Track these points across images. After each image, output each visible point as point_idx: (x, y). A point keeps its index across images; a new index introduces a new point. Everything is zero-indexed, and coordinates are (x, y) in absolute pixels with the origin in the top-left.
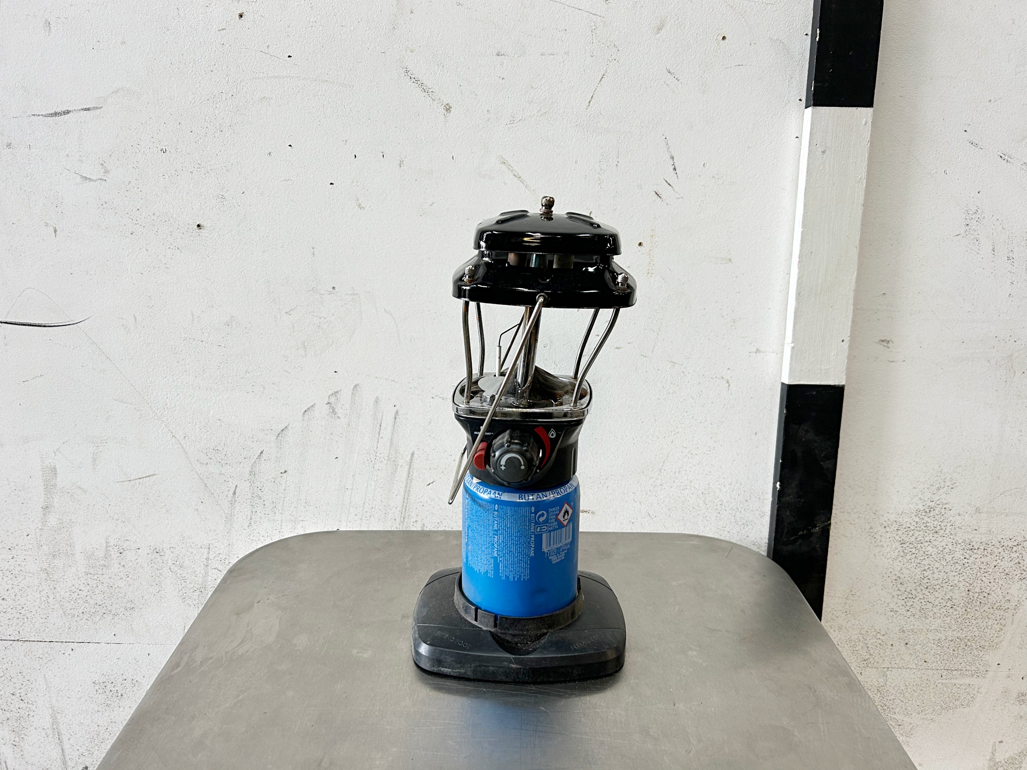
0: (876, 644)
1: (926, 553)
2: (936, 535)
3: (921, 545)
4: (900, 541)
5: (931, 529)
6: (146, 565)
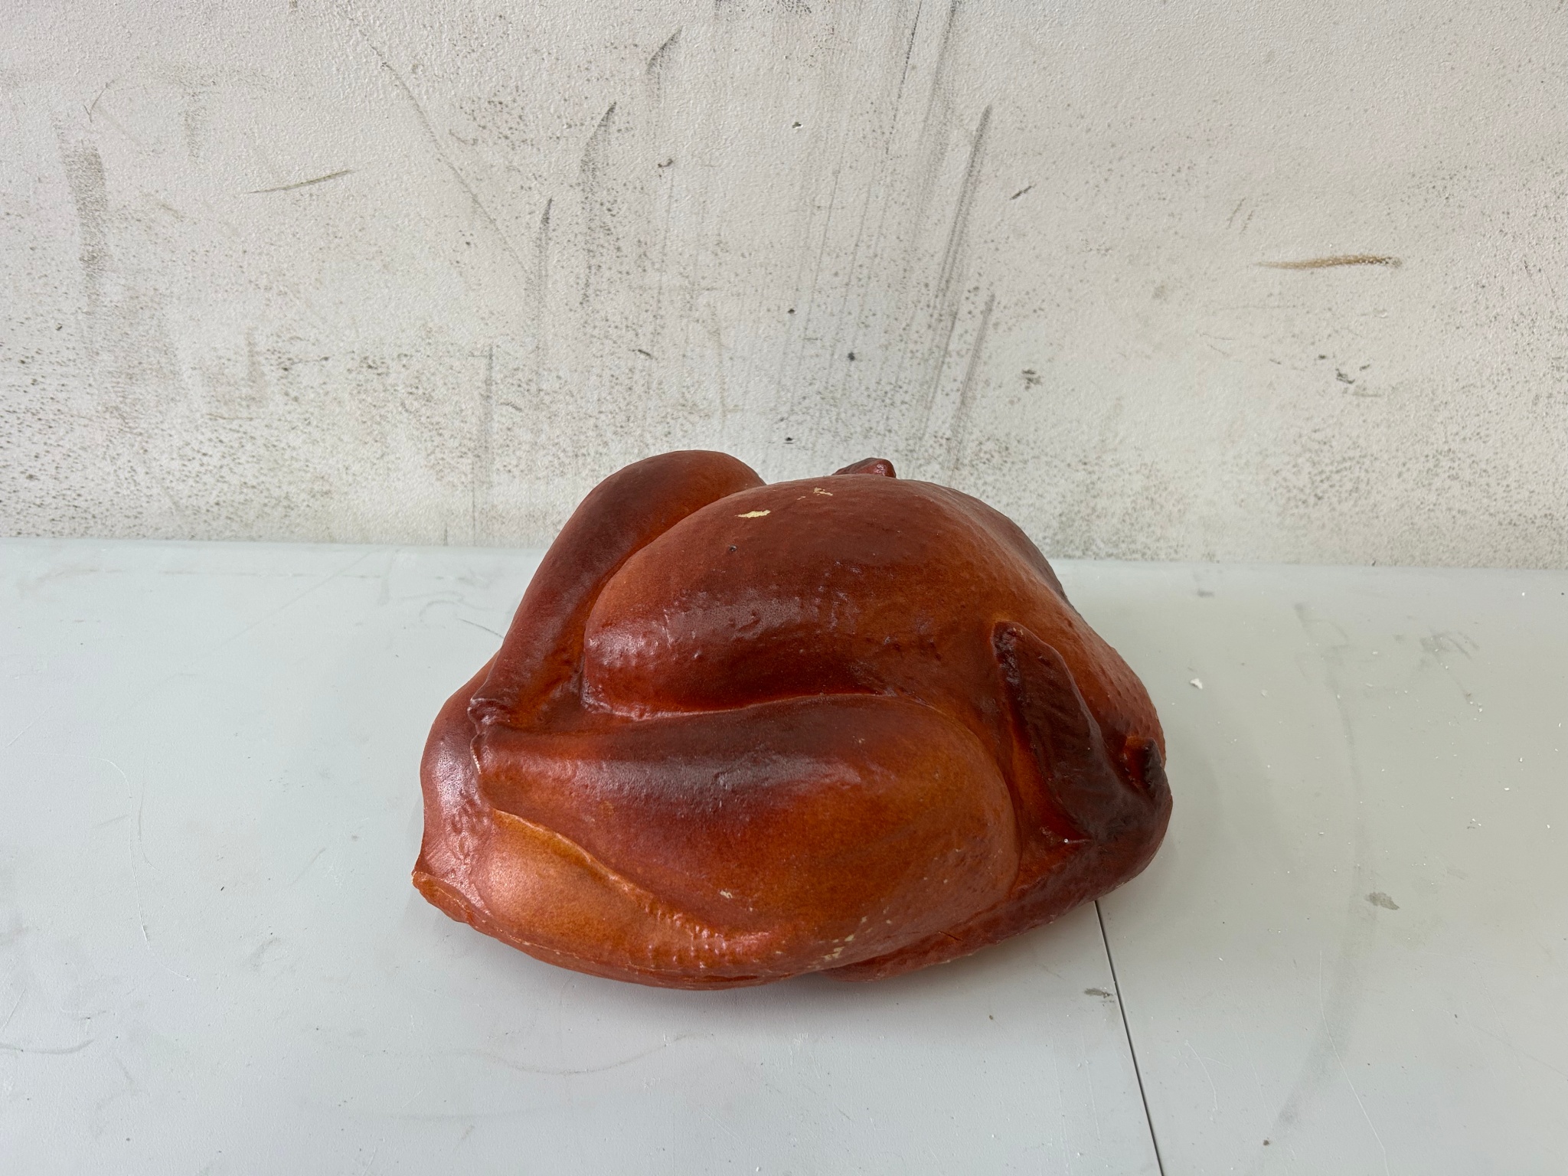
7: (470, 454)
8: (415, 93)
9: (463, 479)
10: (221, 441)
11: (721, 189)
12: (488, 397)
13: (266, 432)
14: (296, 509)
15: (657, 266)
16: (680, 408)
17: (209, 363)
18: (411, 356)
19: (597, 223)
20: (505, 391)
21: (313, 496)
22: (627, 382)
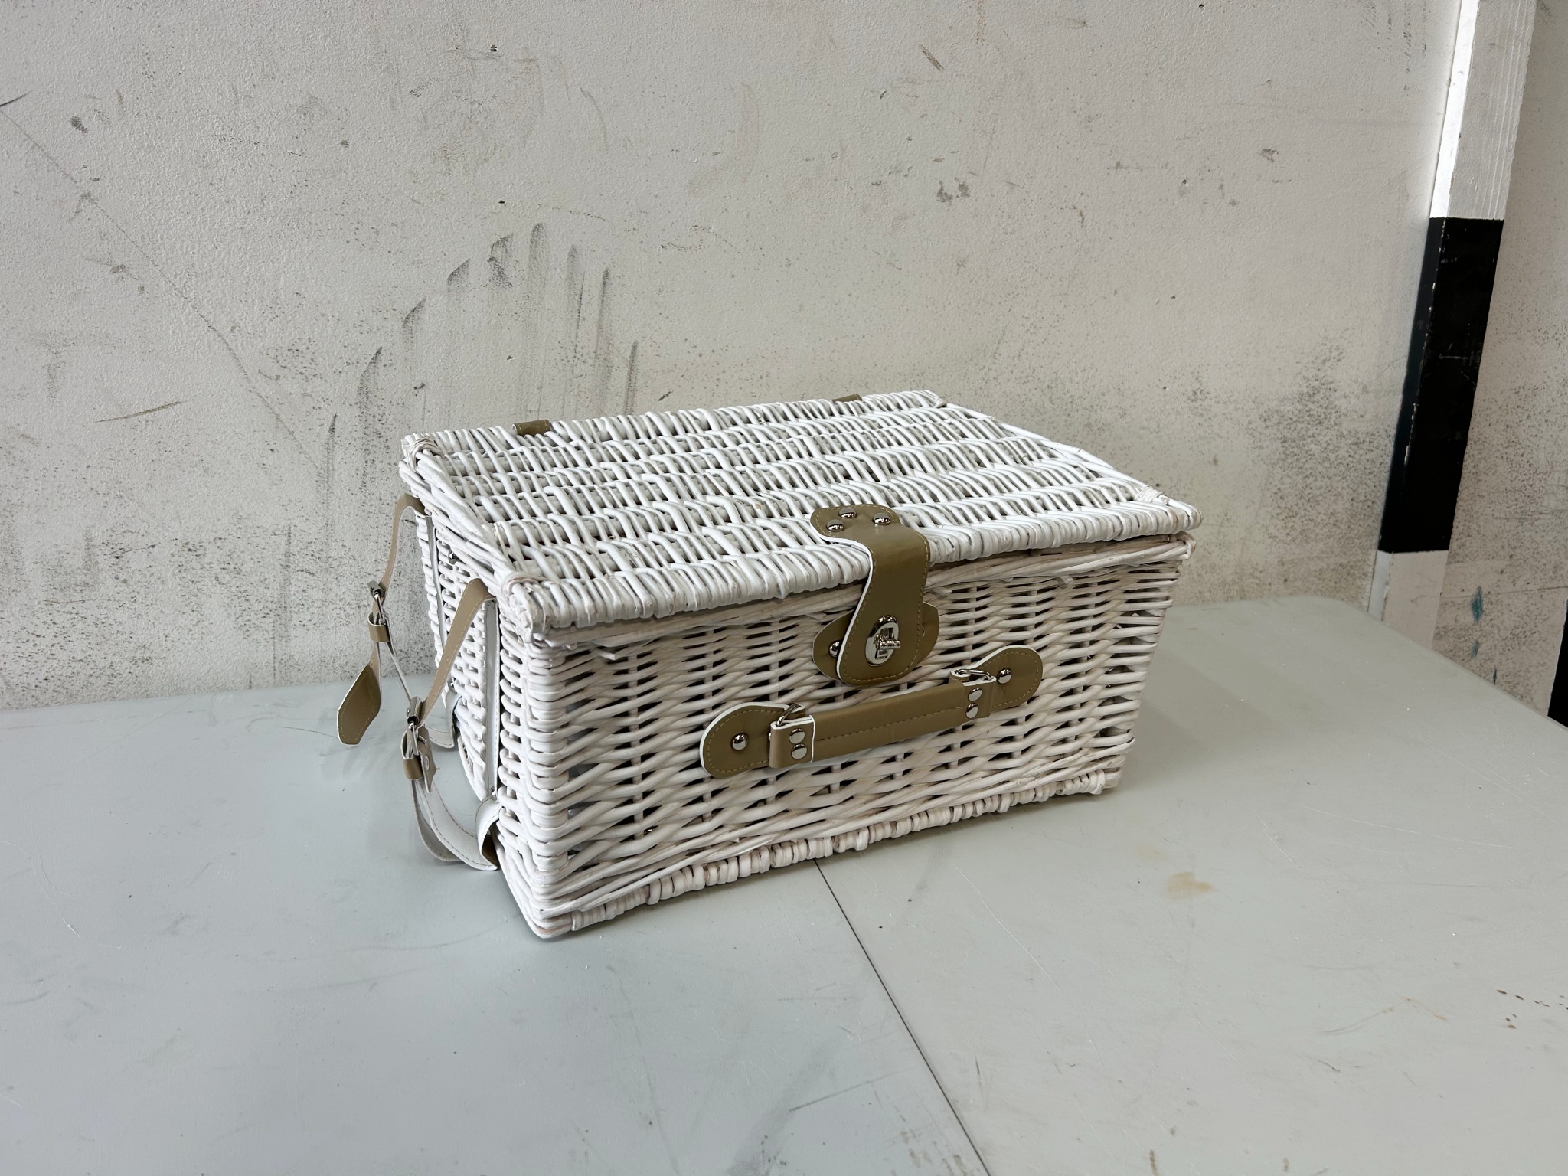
3: (1304, 441)
4: (1281, 438)
5: (1315, 419)
6: (169, 575)
7: (272, 614)
8: (233, 346)
9: (266, 635)
10: (54, 623)
11: (460, 402)
12: (287, 566)
13: (96, 611)
14: (118, 677)
18: (225, 539)
19: (371, 429)
20: (301, 561)
21: (135, 664)
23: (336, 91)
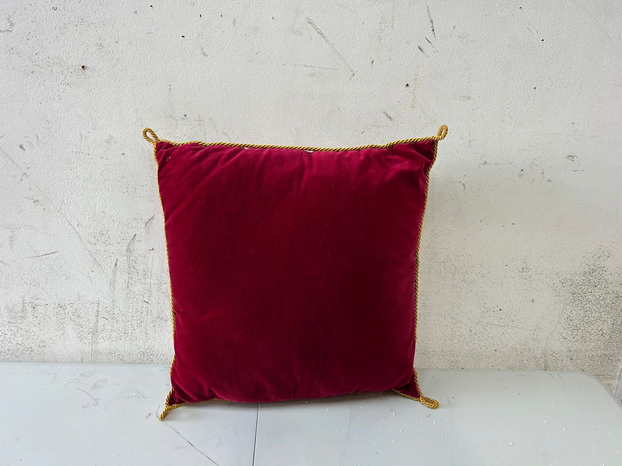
0: (552, 360)
1: (588, 300)
2: (595, 288)
3: (586, 295)
4: (572, 292)
5: (593, 284)
6: (53, 316)
7: (91, 333)
8: (78, 231)
9: (89, 341)
10: (11, 330)
12: (97, 315)
13: (26, 327)
14: (34, 351)
15: (149, 277)
16: (157, 318)
17: (10, 306)
19: (131, 265)
20: (103, 314)
21: (40, 347)
22: (141, 311)
23: (120, 134)
